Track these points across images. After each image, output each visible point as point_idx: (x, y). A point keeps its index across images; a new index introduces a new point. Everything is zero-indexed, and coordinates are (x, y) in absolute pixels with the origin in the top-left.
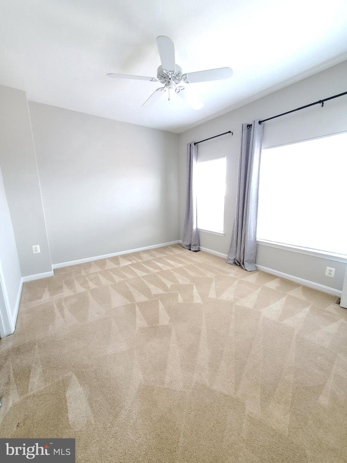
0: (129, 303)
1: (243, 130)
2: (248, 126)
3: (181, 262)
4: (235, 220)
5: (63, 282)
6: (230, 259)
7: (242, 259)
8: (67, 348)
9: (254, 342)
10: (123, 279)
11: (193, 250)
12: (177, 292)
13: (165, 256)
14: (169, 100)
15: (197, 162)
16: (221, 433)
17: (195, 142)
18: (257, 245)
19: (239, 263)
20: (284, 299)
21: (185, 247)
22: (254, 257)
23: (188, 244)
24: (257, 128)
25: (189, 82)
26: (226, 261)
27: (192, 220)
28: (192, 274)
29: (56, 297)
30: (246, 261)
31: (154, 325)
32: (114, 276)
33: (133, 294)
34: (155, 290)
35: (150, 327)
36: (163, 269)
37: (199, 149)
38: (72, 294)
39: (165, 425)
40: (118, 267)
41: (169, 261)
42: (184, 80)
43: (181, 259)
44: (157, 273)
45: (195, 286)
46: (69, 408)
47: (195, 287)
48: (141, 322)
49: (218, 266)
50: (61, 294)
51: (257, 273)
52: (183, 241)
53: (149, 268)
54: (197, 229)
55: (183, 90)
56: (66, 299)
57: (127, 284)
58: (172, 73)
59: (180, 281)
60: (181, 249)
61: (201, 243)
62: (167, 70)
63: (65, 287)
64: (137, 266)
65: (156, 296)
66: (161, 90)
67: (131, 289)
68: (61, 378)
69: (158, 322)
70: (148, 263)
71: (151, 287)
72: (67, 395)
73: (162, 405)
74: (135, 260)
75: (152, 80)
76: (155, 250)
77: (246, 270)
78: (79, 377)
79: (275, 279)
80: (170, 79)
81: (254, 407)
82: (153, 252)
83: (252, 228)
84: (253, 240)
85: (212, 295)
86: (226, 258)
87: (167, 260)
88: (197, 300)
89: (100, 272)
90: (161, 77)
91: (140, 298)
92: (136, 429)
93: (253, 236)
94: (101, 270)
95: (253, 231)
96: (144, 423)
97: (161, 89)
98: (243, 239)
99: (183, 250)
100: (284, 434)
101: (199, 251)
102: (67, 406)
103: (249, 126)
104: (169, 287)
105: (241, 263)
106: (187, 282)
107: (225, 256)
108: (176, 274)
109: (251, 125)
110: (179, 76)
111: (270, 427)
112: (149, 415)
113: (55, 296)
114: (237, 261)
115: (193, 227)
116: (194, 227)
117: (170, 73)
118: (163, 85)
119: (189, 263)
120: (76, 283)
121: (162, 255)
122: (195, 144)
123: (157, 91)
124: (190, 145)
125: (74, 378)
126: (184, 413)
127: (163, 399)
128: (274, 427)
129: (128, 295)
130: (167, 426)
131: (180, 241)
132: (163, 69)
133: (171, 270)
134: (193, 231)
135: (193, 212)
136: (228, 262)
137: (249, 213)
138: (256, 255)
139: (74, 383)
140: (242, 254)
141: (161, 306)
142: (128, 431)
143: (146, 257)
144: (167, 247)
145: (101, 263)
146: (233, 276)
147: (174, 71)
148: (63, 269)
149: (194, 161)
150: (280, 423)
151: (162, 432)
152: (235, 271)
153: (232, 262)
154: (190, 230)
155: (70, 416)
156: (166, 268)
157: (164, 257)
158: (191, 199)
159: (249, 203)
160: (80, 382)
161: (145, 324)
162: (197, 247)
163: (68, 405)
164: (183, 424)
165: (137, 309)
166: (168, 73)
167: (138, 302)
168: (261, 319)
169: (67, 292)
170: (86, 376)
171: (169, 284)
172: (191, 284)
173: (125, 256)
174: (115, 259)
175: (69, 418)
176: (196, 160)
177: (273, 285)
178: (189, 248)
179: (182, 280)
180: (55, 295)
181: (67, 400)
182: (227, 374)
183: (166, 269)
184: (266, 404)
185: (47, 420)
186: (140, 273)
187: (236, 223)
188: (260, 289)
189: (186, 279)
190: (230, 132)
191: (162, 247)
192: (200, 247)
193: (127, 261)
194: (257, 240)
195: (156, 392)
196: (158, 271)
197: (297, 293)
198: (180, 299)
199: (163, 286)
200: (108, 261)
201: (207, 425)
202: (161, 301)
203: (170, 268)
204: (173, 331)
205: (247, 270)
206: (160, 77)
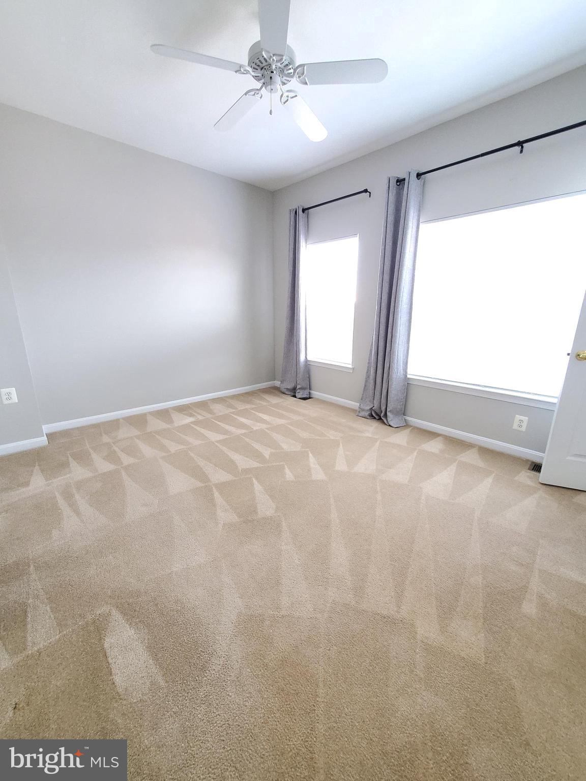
0: (199, 484)
1: (389, 188)
2: (398, 181)
3: (281, 416)
4: (372, 345)
5: (69, 455)
6: (363, 410)
7: (383, 408)
8: (95, 567)
9: (416, 532)
10: (182, 447)
11: (300, 396)
12: (282, 463)
13: (253, 406)
14: (271, 114)
15: (306, 243)
16: (384, 673)
17: (303, 207)
18: (408, 385)
19: (378, 416)
20: (453, 467)
21: (287, 393)
22: (402, 405)
23: (290, 386)
24: (413, 185)
25: (308, 82)
26: (357, 413)
27: (299, 345)
28: (305, 435)
29: (59, 481)
30: (390, 411)
31: (249, 518)
32: (166, 442)
33: (204, 470)
34: (243, 462)
35: (244, 522)
36: (252, 429)
37: (309, 220)
38: (90, 475)
39: (291, 673)
40: (170, 427)
41: (260, 415)
42: (299, 77)
43: (281, 411)
44: (244, 434)
45: (311, 453)
46: (113, 666)
47: (310, 455)
48: (225, 515)
49: (344, 421)
50: (68, 476)
51: (408, 431)
52: (282, 382)
53: (227, 427)
54: (306, 361)
55: (293, 99)
56: (79, 485)
57: (192, 455)
58: (279, 58)
59: (285, 447)
60: (279, 396)
61: (313, 386)
62: (268, 52)
63: (73, 464)
64: (205, 424)
65: (247, 471)
66: (254, 95)
67: (201, 463)
68: (89, 618)
69: (257, 513)
70: (225, 418)
71: (236, 457)
72: (106, 645)
73: (281, 642)
74: (201, 415)
75: (239, 70)
76: (234, 397)
77: (390, 426)
78: (124, 614)
79: (436, 438)
80: (272, 72)
81: (430, 628)
82: (233, 402)
83: (401, 357)
84: (402, 376)
85: (341, 465)
86: (357, 408)
87: (257, 413)
88: (318, 474)
89: (138, 437)
90: (257, 67)
91: (219, 476)
92: (242, 685)
93: (402, 371)
94: (139, 433)
95: (402, 362)
96: (255, 674)
97: (253, 93)
98: (385, 375)
99: (282, 398)
100: (479, 662)
101: (310, 398)
102: (108, 662)
103: (400, 182)
104: (267, 457)
105: (382, 415)
106: (297, 447)
107: (355, 405)
108: (276, 436)
109: (404, 180)
110: (290, 69)
111: (458, 655)
112: (261, 659)
113: (55, 480)
114: (376, 413)
115: (299, 357)
116: (302, 358)
117: (274, 58)
118: (258, 85)
119: (295, 418)
120: (94, 456)
121: (248, 406)
122: (304, 210)
123: (246, 95)
124: (294, 212)
125: (116, 615)
126: (319, 650)
127: (282, 633)
128: (463, 654)
129: (198, 473)
130: (294, 673)
131: (277, 383)
132: (262, 49)
133: (266, 429)
134: (301, 364)
135: (299, 332)
136: (360, 415)
137: (396, 332)
138: (406, 401)
139: (117, 623)
140: (383, 401)
141: (257, 487)
142: (228, 689)
143: (219, 409)
144: (256, 393)
145: (139, 421)
146: (370, 436)
147: (283, 56)
148: (66, 433)
149: (301, 241)
150: (470, 648)
151: (287, 684)
152: (372, 428)
153: (367, 414)
154: (295, 362)
155: (118, 679)
156: (257, 426)
157: (252, 409)
158: (297, 308)
159: (398, 315)
160: (128, 620)
161: (233, 518)
162: (307, 392)
163: (110, 661)
164: (320, 667)
165: (216, 494)
166: (270, 59)
167: (217, 482)
168: (423, 498)
169: (78, 472)
170: (138, 609)
171: (267, 453)
172: (304, 450)
173: (181, 409)
174: (164, 414)
175: (116, 683)
176: (306, 240)
177: (434, 446)
178: (292, 394)
179: (288, 445)
180: (55, 478)
181: (108, 654)
182: (381, 584)
183: (257, 428)
184: (447, 622)
185: (75, 691)
186: (214, 437)
187: (375, 349)
188: (415, 454)
189: (295, 442)
190: (366, 191)
191: (247, 393)
192: (312, 392)
193: (185, 416)
194: (408, 376)
195: (267, 623)
196: (243, 431)
197: (471, 457)
198: (289, 475)
199: (258, 456)
200: (149, 418)
201: (360, 663)
202: (257, 479)
203: (264, 426)
204: (284, 524)
205: (392, 424)
206: (254, 65)
